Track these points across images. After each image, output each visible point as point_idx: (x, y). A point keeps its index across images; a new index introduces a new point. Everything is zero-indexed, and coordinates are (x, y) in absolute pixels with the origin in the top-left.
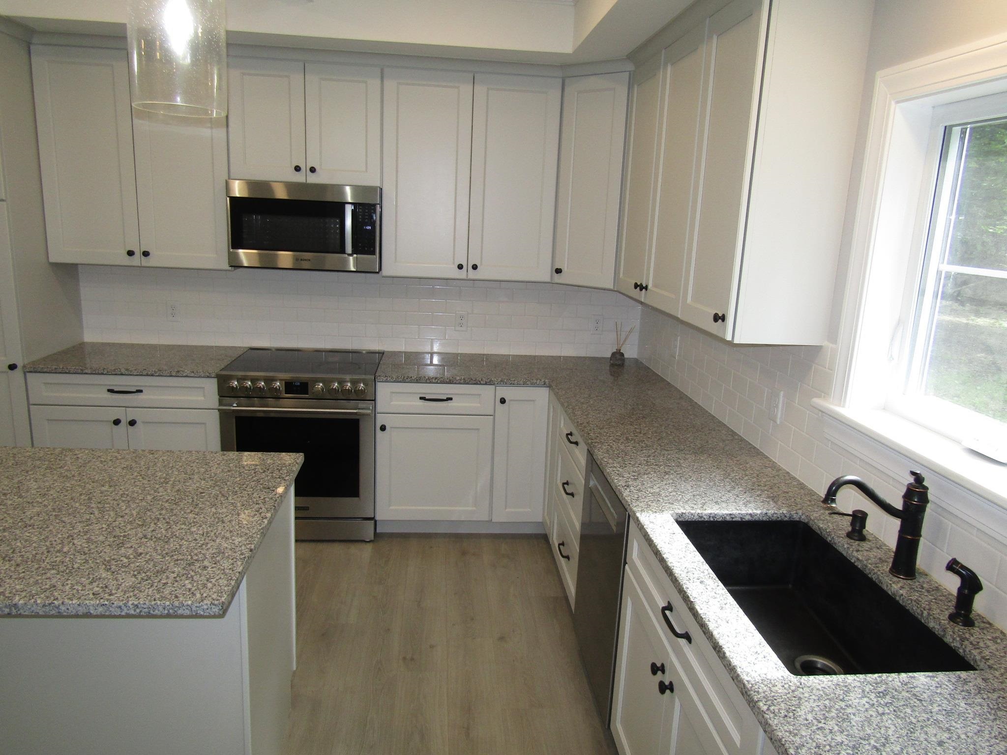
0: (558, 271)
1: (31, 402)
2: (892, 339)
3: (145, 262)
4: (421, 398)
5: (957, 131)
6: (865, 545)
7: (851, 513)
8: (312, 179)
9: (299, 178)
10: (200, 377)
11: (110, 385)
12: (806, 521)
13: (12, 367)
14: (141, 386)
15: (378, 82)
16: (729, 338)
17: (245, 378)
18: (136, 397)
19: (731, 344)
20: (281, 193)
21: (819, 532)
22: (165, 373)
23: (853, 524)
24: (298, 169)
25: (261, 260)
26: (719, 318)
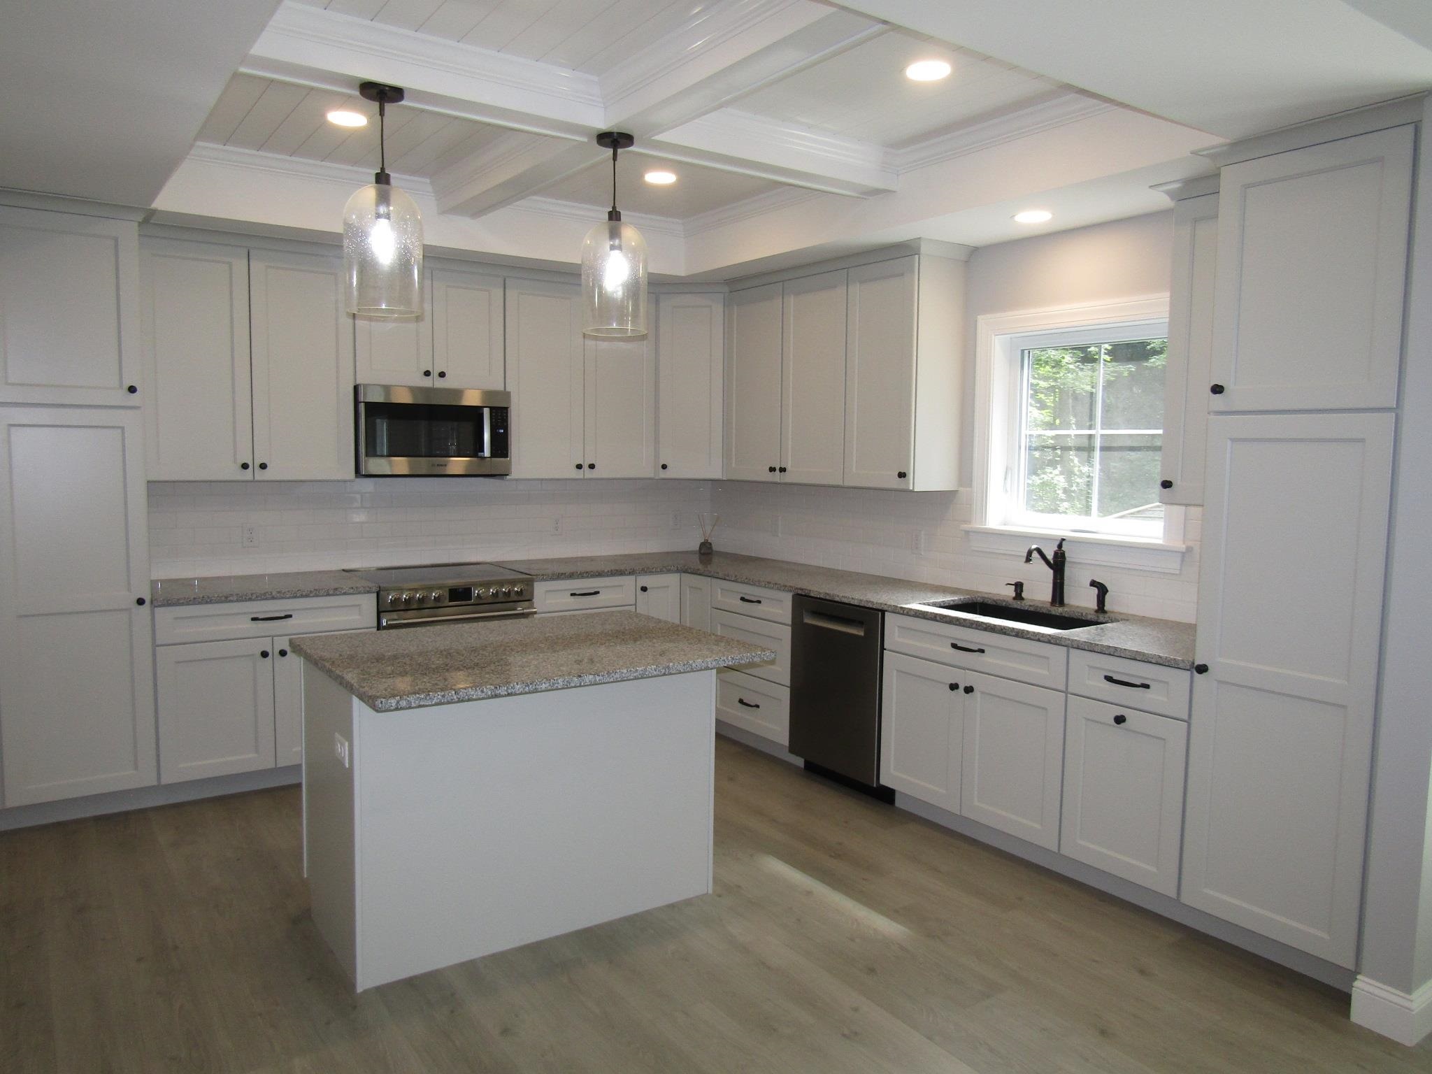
0: (664, 467)
1: (158, 642)
2: (1005, 479)
3: (261, 475)
4: (572, 595)
5: (1026, 352)
6: (1025, 601)
7: (1013, 583)
8: (440, 384)
9: (427, 383)
10: (359, 593)
11: (254, 613)
12: (982, 601)
13: (141, 602)
14: (289, 610)
15: (500, 292)
16: (911, 488)
17: (401, 590)
18: (284, 623)
19: (912, 491)
20: (404, 398)
21: (994, 603)
22: (321, 593)
23: (1016, 590)
24: (427, 373)
25: (411, 468)
26: (902, 475)
